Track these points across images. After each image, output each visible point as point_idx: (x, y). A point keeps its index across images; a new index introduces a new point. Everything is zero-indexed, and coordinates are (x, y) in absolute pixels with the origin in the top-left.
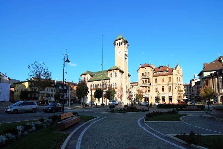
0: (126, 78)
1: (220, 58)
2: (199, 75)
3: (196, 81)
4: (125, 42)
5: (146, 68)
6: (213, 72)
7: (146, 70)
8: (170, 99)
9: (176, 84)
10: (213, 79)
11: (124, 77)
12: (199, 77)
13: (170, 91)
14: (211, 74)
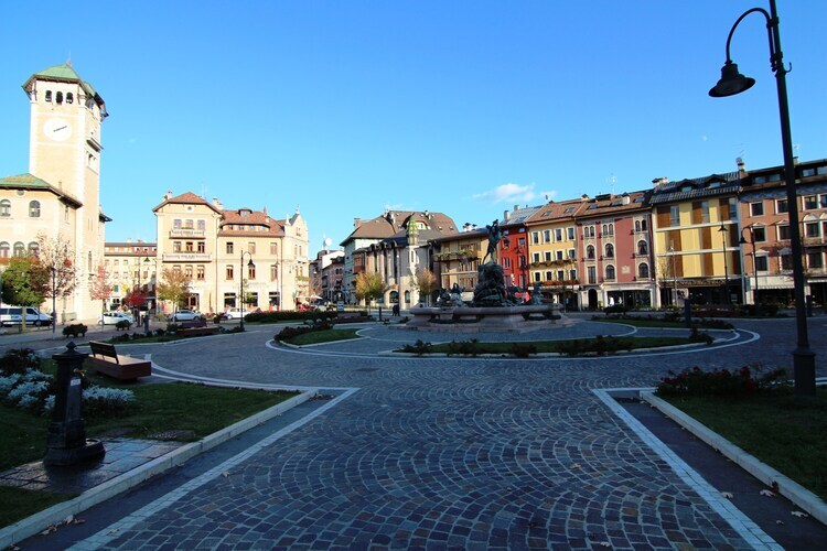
0: (89, 227)
1: (389, 215)
2: (345, 244)
3: (335, 256)
4: (92, 101)
5: (192, 206)
6: (376, 242)
7: (190, 211)
8: (275, 300)
9: (291, 261)
10: (375, 256)
11: (80, 223)
12: (343, 248)
13: (275, 276)
14: (372, 246)
